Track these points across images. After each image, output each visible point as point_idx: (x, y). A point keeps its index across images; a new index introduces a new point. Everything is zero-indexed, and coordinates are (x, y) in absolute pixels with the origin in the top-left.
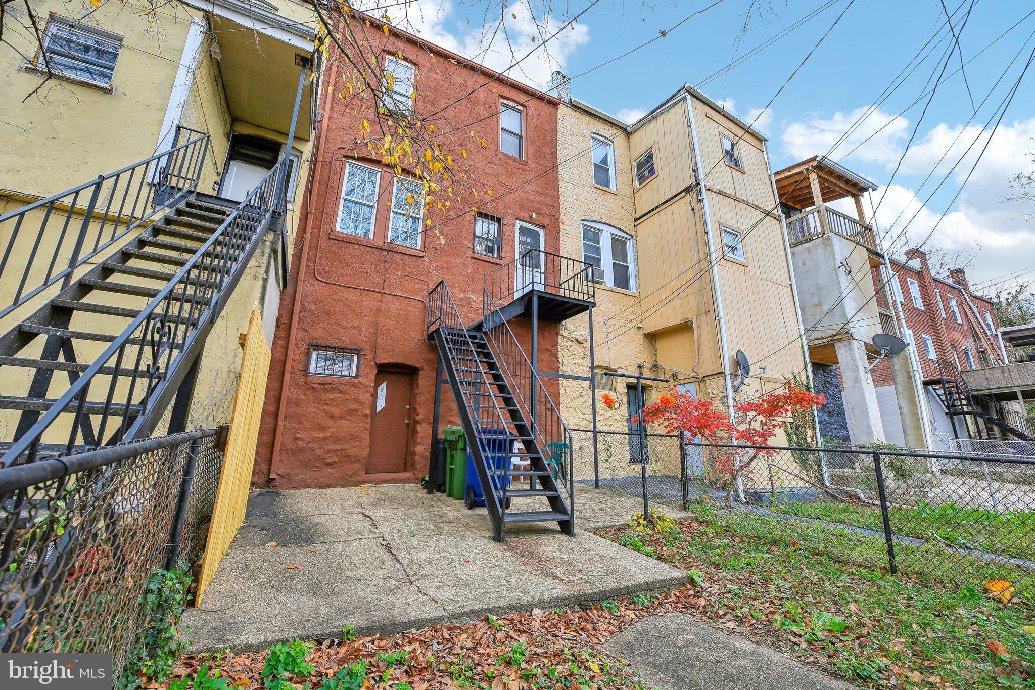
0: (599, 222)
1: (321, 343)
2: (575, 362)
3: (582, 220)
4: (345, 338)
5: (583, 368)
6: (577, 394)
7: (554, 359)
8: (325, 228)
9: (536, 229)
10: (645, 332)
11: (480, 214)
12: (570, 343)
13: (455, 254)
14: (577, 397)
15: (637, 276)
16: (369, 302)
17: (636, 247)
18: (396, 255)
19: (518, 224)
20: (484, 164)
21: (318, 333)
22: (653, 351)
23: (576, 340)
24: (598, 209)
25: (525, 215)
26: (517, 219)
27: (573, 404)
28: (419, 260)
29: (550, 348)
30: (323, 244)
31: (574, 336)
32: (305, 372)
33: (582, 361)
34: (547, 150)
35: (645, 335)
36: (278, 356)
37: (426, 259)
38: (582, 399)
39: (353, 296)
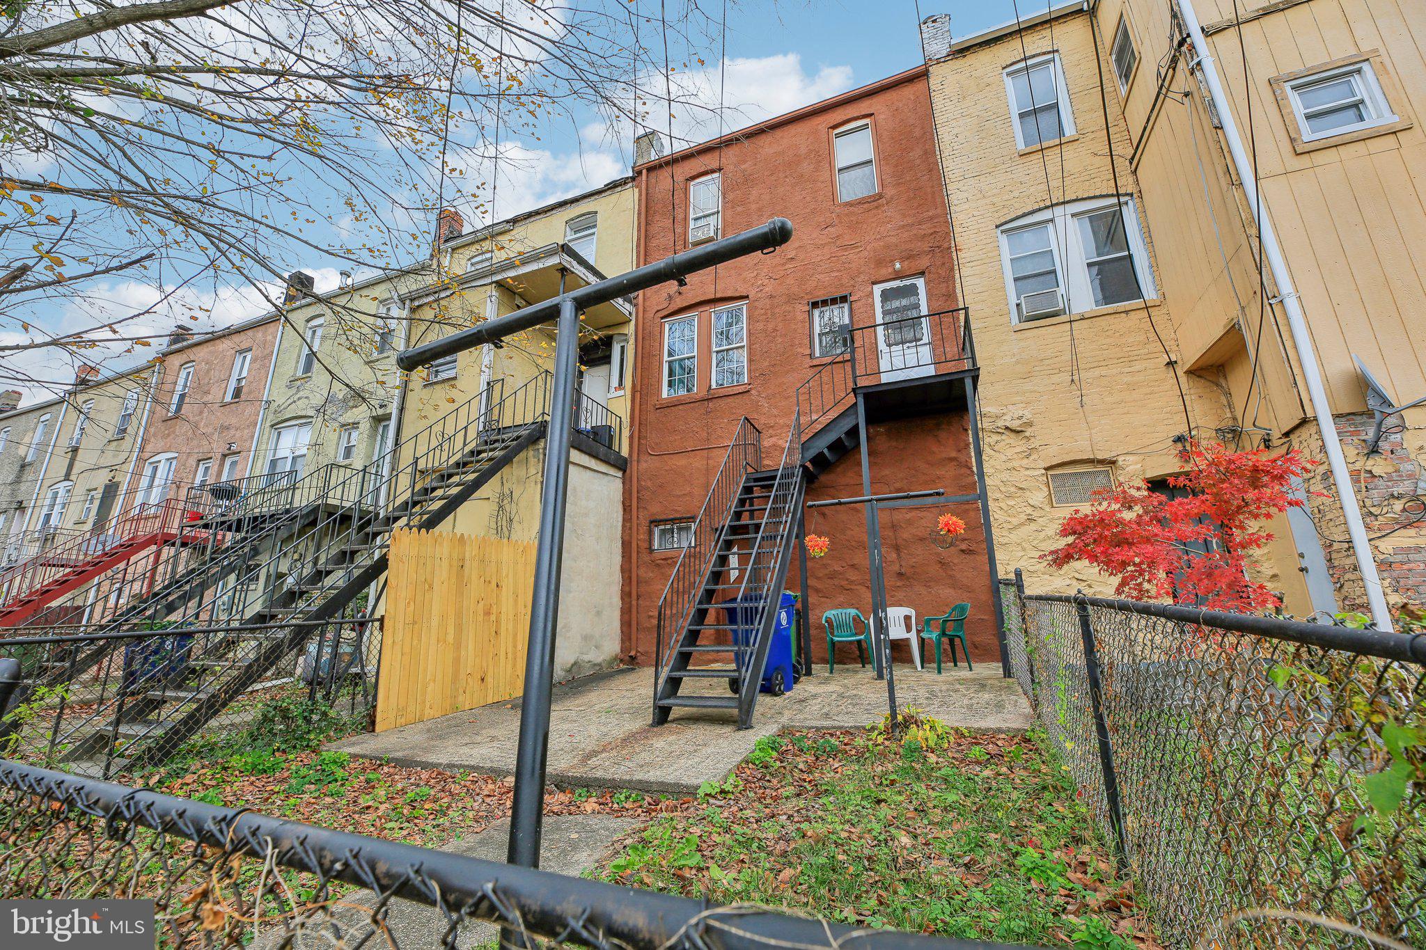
0: (1040, 210)
1: (658, 518)
2: (1010, 465)
3: (997, 227)
4: (680, 509)
5: (1028, 473)
6: (1023, 517)
7: (964, 470)
8: (653, 400)
9: (908, 282)
10: (1186, 367)
11: (815, 305)
12: (995, 437)
13: (787, 372)
14: (1022, 524)
15: (1154, 267)
16: (697, 462)
17: (1143, 212)
18: (719, 401)
19: (877, 290)
20: (814, 235)
21: (656, 510)
22: (1224, 400)
23: (1007, 428)
24: (1032, 189)
25: (885, 272)
26: (874, 283)
27: (1014, 537)
28: (745, 396)
29: (953, 454)
30: (652, 417)
31: (1000, 423)
32: (651, 550)
33: (1026, 461)
34: (916, 153)
35: (1190, 372)
36: (627, 538)
37: (753, 392)
38: (1033, 526)
39: (681, 461)
